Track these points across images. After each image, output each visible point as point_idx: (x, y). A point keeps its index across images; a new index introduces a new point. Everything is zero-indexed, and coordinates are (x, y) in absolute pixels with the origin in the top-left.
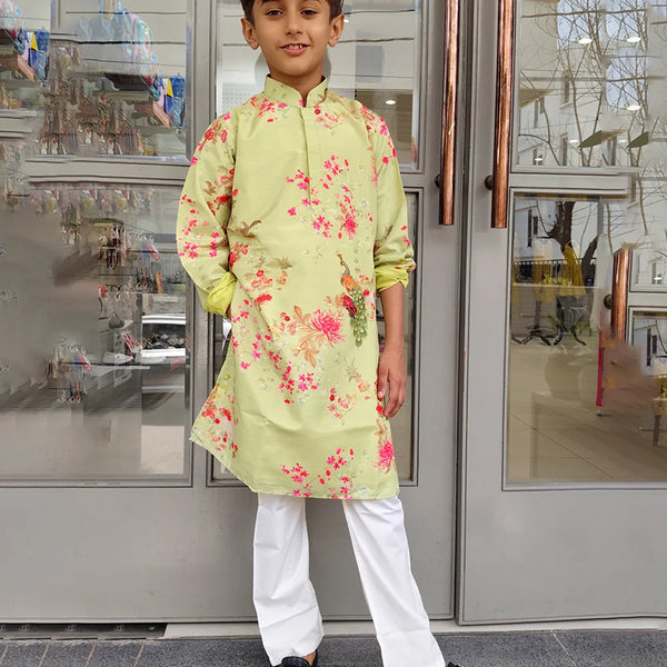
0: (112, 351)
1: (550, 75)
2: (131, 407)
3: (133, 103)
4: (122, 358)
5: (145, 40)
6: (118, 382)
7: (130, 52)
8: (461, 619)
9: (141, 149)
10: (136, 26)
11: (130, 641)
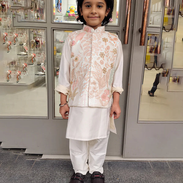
11: (32, 159)
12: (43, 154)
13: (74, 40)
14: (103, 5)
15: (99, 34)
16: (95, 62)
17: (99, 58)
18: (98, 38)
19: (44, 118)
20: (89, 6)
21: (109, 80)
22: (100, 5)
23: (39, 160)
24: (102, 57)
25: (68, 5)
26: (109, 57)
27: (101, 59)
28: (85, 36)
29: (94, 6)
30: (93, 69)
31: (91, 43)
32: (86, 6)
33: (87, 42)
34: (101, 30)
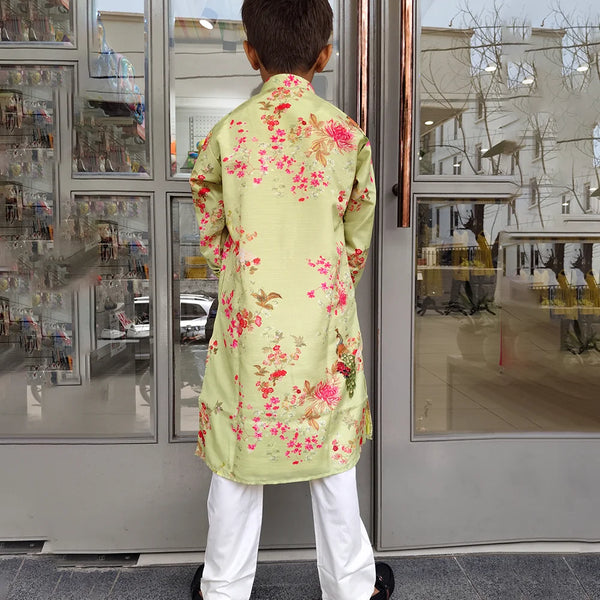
0: (109, 328)
1: (464, 97)
2: (127, 373)
3: (122, 126)
4: (117, 333)
5: (128, 75)
6: (114, 352)
7: (115, 85)
8: (379, 546)
9: (129, 164)
10: (120, 64)
12: (139, 554)
23: (130, 571)
25: (192, 136)
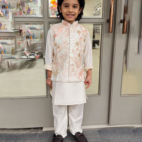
4: (25, 57)
8: (110, 124)
11: (35, 132)
12: (43, 127)
13: (56, 33)
14: (77, 6)
15: (75, 28)
16: (73, 50)
17: (75, 46)
18: (74, 31)
19: (44, 97)
20: (67, 6)
21: (82, 62)
22: (76, 6)
23: (41, 133)
24: (77, 45)
26: (82, 45)
27: (77, 47)
28: (64, 29)
29: (71, 7)
30: (71, 55)
31: (69, 35)
32: (65, 6)
33: (66, 34)
34: (75, 25)
